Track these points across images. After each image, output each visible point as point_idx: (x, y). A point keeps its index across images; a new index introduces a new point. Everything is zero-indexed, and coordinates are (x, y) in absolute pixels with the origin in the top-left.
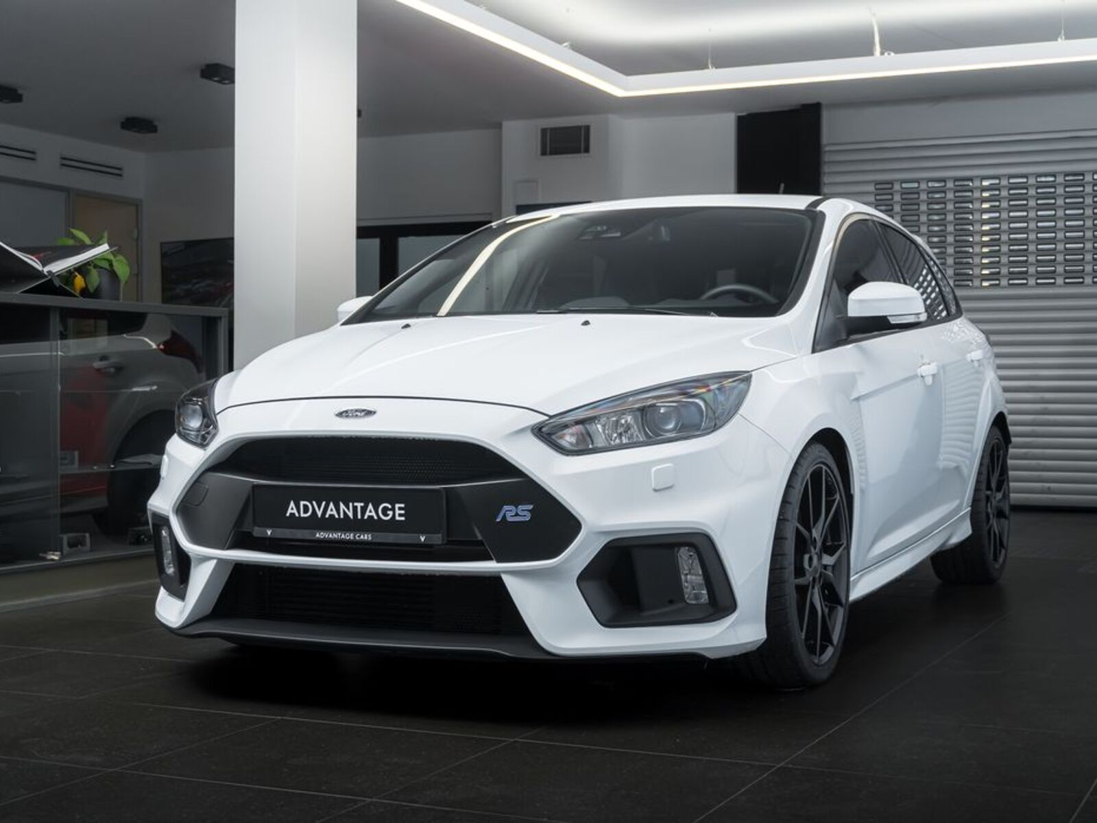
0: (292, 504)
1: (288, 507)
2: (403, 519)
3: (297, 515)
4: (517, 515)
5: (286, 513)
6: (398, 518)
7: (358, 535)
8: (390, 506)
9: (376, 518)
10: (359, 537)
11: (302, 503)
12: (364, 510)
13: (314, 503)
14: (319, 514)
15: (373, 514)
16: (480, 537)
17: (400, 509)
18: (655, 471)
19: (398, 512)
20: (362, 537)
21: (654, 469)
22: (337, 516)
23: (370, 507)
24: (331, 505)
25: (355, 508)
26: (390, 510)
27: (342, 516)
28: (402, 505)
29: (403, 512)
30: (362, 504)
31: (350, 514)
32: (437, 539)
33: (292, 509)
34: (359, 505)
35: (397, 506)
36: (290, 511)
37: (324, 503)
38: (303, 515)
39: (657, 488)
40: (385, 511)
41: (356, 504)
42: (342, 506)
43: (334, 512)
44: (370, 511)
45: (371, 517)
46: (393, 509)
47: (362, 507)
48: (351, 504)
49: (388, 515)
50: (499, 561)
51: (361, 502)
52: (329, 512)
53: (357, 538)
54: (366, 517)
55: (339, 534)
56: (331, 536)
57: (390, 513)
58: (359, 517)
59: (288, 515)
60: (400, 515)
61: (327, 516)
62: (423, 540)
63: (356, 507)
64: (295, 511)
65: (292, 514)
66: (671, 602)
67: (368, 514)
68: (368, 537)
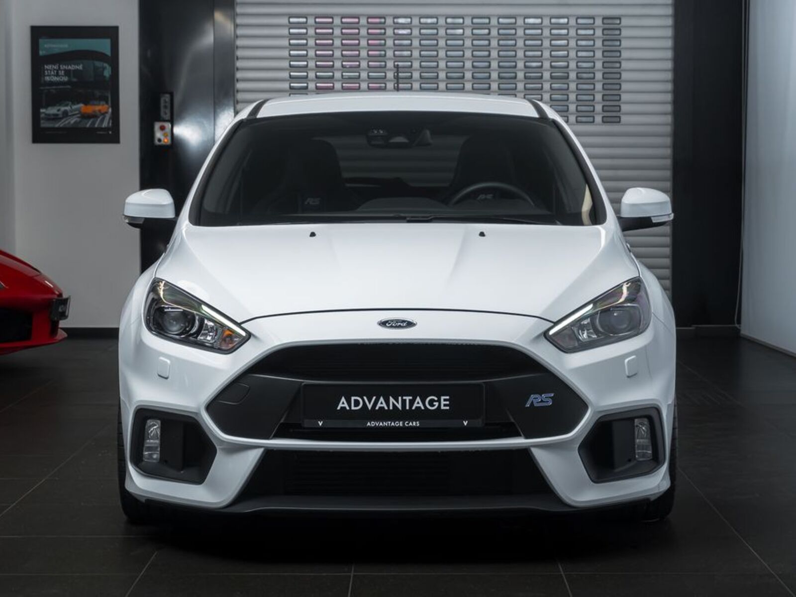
0: (343, 399)
1: (339, 402)
2: (448, 408)
3: (348, 408)
4: (542, 401)
5: (337, 406)
6: (443, 407)
7: (407, 422)
8: (436, 399)
9: (423, 408)
11: (353, 398)
12: (412, 402)
13: (365, 398)
14: (370, 407)
15: (421, 405)
16: (512, 420)
17: (445, 400)
18: (628, 362)
19: (444, 403)
20: (411, 424)
21: (626, 361)
22: (386, 408)
23: (418, 399)
24: (382, 399)
25: (404, 402)
26: (436, 401)
27: (391, 408)
28: (448, 397)
29: (448, 403)
30: (411, 398)
31: (399, 406)
33: (343, 403)
34: (408, 398)
35: (443, 398)
36: (341, 405)
37: (374, 398)
38: (353, 408)
39: (631, 375)
40: (431, 403)
41: (404, 398)
42: (392, 400)
43: (384, 405)
44: (418, 403)
45: (418, 408)
46: (439, 401)
47: (410, 400)
48: (400, 398)
49: (434, 406)
50: (527, 437)
51: (410, 396)
52: (379, 405)
53: (407, 425)
54: (414, 408)
55: (389, 423)
56: (381, 424)
57: (436, 404)
58: (408, 408)
59: (339, 408)
60: (445, 405)
61: (377, 408)
63: (405, 400)
64: (346, 405)
65: (343, 408)
67: (416, 405)
68: (416, 424)
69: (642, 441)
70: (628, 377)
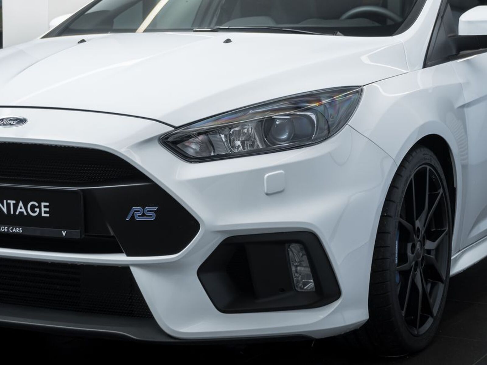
2: (48, 215)
4: (144, 215)
6: (43, 215)
7: (11, 228)
8: (37, 205)
9: (25, 214)
10: (11, 230)
12: (16, 206)
15: (23, 210)
16: (112, 234)
17: (45, 207)
18: (268, 177)
19: (44, 210)
20: (14, 230)
21: (266, 176)
23: (21, 204)
25: (8, 205)
26: (37, 207)
28: (47, 204)
29: (48, 210)
30: (14, 202)
32: (76, 234)
34: (12, 202)
35: (43, 204)
39: (269, 192)
40: (33, 208)
41: (9, 201)
46: (39, 207)
47: (13, 204)
48: (5, 201)
49: (36, 212)
50: (128, 255)
51: (13, 200)
53: (11, 231)
54: (17, 213)
57: (37, 210)
58: (12, 213)
60: (45, 212)
62: (64, 234)
66: (283, 290)
67: (19, 210)
68: (19, 230)
69: (303, 269)
70: (267, 194)
